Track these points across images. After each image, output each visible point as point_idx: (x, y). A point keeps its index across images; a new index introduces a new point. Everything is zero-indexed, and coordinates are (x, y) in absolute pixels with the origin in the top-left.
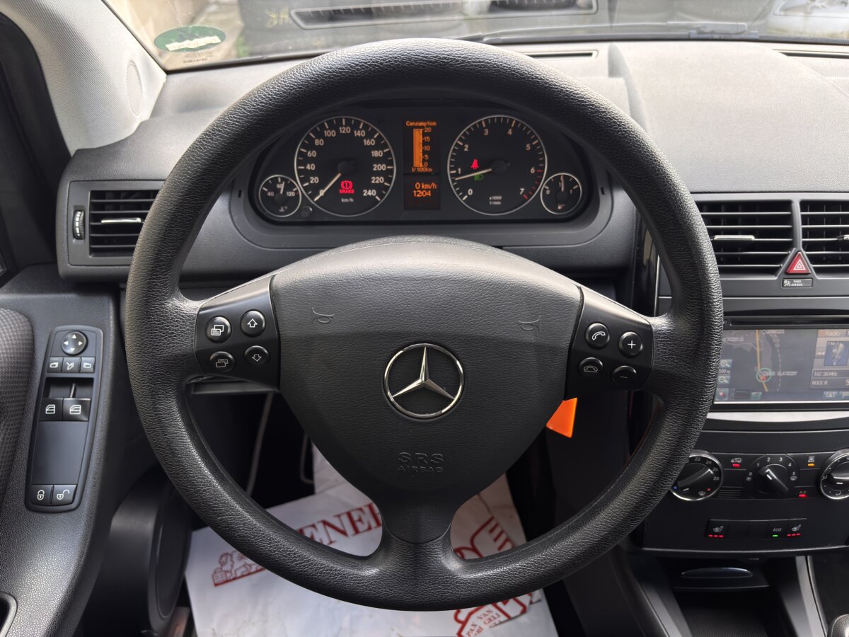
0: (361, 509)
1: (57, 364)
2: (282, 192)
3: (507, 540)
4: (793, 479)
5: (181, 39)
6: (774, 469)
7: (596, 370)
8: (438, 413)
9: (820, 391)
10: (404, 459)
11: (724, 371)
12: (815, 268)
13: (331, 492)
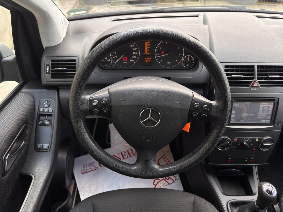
0: (125, 152)
1: (42, 110)
2: (106, 60)
3: (169, 161)
4: (252, 144)
5: (75, 12)
6: (246, 142)
7: (196, 115)
8: (154, 126)
9: (260, 120)
10: (144, 138)
11: (233, 114)
12: (260, 85)
13: (116, 147)
